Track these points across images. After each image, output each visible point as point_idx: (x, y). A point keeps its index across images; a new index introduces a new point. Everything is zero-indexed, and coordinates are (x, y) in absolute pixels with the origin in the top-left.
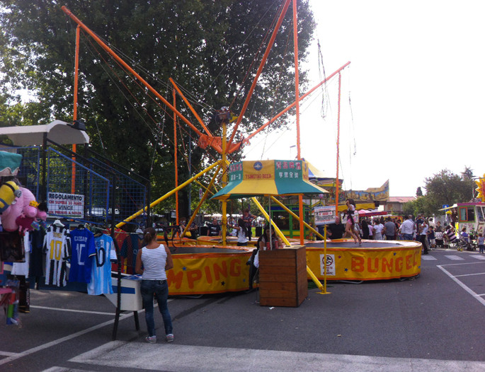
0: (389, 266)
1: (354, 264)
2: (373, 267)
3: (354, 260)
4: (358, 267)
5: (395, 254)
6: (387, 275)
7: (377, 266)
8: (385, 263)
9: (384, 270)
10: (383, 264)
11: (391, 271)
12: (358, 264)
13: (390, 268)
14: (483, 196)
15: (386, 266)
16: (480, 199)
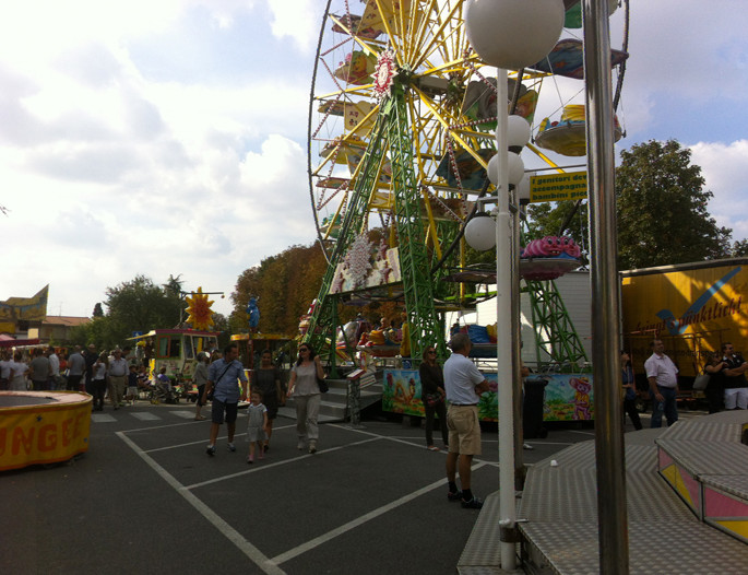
0: (25, 442)
5: (39, 419)
6: (21, 459)
8: (19, 436)
9: (15, 451)
10: (15, 438)
11: (28, 451)
13: (28, 446)
14: (195, 320)
15: (21, 443)
16: (190, 325)
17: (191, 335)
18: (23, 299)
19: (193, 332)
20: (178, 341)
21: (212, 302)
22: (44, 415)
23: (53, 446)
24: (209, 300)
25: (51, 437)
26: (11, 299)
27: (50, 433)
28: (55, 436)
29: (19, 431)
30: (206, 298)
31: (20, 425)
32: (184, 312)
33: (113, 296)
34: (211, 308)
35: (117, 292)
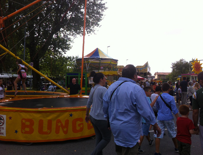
0: (63, 127)
1: (24, 126)
2: (45, 129)
3: (24, 121)
4: (27, 129)
5: (71, 115)
6: (61, 136)
7: (50, 127)
8: (59, 124)
9: (57, 132)
10: (57, 125)
11: (66, 132)
12: (27, 126)
13: (65, 129)
14: (195, 70)
15: (61, 127)
16: (193, 72)
17: (194, 76)
18: (141, 66)
19: (194, 75)
20: (189, 78)
21: (202, 64)
22: (73, 113)
23: (82, 129)
24: (200, 63)
25: (79, 125)
26: (138, 66)
27: (78, 122)
28: (82, 124)
29: (59, 121)
30: (199, 62)
31: (60, 118)
32: (191, 68)
33: (173, 65)
34: (201, 66)
35: (174, 64)
